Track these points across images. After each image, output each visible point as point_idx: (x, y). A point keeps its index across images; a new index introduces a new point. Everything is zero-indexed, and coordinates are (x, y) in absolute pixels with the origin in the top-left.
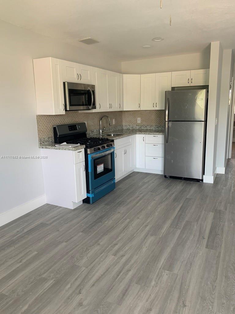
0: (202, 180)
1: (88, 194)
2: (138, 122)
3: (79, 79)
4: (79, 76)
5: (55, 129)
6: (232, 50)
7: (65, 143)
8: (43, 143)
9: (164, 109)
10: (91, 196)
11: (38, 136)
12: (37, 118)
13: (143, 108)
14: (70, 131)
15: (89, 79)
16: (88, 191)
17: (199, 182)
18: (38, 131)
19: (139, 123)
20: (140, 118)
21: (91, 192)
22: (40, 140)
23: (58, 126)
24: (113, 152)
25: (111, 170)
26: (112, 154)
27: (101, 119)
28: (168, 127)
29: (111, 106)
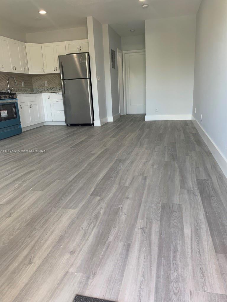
0: (93, 124)
2: (45, 85)
6: (109, 25)
9: (59, 72)
13: (46, 72)
17: (91, 126)
19: (47, 86)
20: (47, 82)
24: (17, 103)
25: (16, 117)
26: (15, 104)
27: (8, 80)
28: (64, 84)
29: (14, 68)
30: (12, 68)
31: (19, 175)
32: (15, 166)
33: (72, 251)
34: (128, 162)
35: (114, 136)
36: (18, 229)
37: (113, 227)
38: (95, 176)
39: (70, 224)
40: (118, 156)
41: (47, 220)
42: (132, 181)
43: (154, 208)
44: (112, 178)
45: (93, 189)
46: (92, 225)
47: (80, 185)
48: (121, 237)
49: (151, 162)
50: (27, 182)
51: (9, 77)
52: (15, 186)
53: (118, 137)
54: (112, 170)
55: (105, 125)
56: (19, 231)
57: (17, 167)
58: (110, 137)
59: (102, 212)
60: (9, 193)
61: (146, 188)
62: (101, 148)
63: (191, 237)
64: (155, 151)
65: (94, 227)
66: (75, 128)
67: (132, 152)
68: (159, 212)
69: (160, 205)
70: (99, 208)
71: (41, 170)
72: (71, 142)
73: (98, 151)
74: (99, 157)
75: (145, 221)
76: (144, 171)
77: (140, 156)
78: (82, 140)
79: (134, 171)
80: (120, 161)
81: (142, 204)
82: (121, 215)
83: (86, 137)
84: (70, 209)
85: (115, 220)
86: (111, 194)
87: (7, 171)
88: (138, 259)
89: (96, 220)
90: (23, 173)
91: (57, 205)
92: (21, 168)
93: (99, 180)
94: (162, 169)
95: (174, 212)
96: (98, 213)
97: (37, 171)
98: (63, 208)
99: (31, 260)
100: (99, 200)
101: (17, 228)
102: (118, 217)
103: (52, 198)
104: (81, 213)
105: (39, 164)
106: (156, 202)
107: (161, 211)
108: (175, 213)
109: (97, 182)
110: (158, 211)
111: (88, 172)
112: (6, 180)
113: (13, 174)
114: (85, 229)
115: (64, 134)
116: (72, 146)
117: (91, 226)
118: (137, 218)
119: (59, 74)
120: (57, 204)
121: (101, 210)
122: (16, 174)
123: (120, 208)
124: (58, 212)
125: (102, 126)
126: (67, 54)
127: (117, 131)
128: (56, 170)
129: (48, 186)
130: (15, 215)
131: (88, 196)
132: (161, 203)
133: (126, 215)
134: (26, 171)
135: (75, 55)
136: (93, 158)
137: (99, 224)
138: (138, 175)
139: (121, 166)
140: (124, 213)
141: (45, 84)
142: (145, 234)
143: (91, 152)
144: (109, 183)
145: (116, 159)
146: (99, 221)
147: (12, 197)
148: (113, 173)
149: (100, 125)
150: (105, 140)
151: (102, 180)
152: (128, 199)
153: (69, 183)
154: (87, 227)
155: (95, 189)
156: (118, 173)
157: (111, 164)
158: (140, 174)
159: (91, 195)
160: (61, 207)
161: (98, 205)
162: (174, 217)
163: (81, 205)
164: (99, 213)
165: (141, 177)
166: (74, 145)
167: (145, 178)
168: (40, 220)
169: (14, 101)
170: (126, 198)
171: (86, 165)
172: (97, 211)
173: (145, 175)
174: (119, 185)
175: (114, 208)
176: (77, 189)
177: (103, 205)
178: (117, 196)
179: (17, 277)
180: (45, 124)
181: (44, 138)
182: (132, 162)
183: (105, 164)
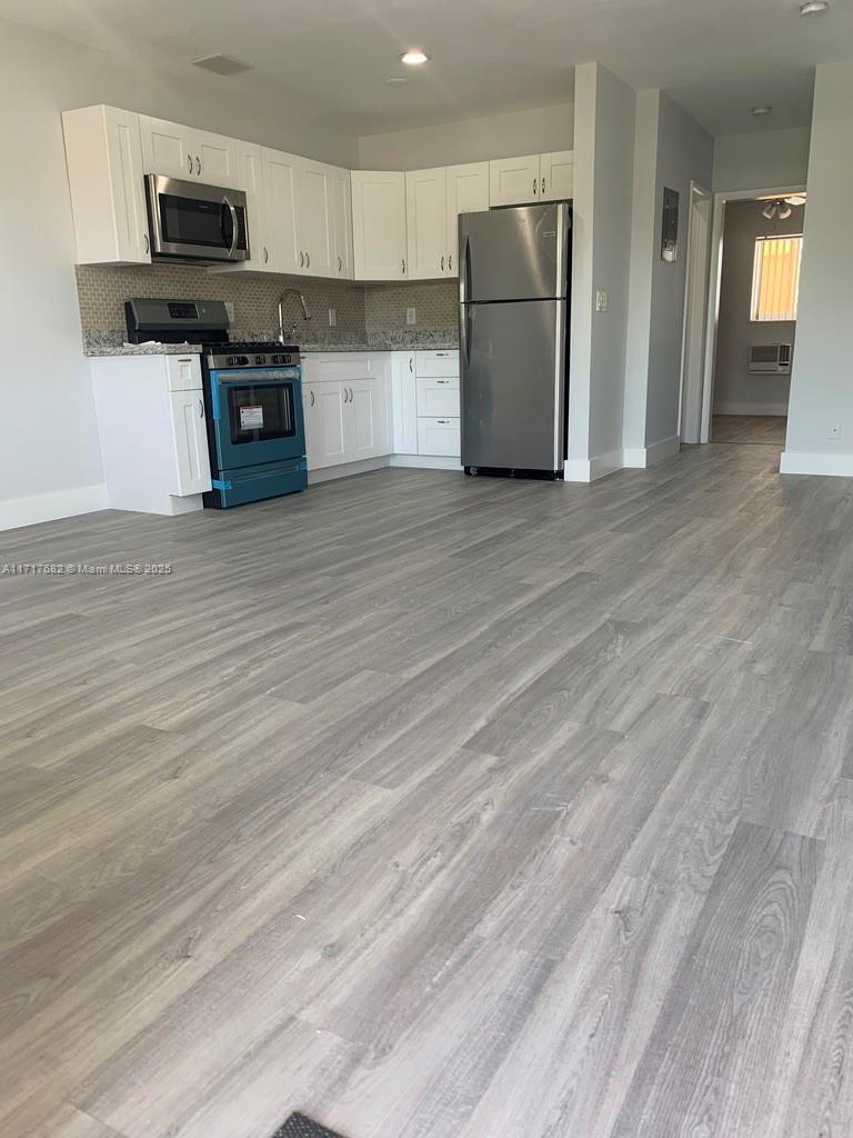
0: (561, 474)
1: (215, 481)
2: (408, 322)
3: (195, 171)
4: (194, 163)
5: (128, 306)
6: (662, 92)
7: (153, 342)
8: (95, 343)
10: (221, 485)
11: (83, 323)
12: (77, 275)
13: (412, 276)
14: (172, 317)
15: (228, 173)
16: (215, 475)
17: (553, 480)
18: (81, 308)
19: (412, 325)
20: (413, 309)
21: (222, 474)
22: (87, 333)
23: (136, 300)
24: (298, 382)
25: (292, 433)
26: (293, 387)
27: (282, 300)
28: (469, 320)
29: (305, 260)
30: (297, 259)
31: (251, 636)
32: (248, 601)
33: (332, 946)
34: (653, 634)
35: (627, 527)
36: (183, 829)
37: (508, 885)
38: (503, 673)
39: (358, 841)
40: (619, 607)
41: (285, 813)
42: (642, 715)
43: (698, 836)
44: (568, 690)
45: (481, 723)
46: (436, 861)
47: (440, 700)
48: (526, 930)
49: (748, 645)
50: (267, 665)
51: (286, 293)
52: (225, 673)
53: (642, 531)
54: (576, 658)
55: (609, 480)
56: (186, 833)
57: (253, 606)
58: (612, 530)
59: (487, 817)
60: (197, 694)
61: (694, 751)
62: (563, 567)
63: (824, 992)
64: (781, 605)
65: (440, 868)
66: (492, 485)
67: (681, 596)
68: (712, 859)
69: (730, 830)
70: (480, 798)
71: (327, 628)
72: (458, 536)
73: (547, 579)
74: (545, 603)
75: (646, 883)
76: (708, 680)
77: (709, 619)
78: (502, 529)
79: (667, 673)
80: (620, 626)
81: (654, 814)
82: (556, 842)
83: (523, 520)
84: (376, 783)
85: (527, 859)
86: (543, 753)
87: (217, 616)
88: (567, 1033)
89: (457, 846)
90: (263, 632)
91: (338, 762)
92: (263, 611)
93: (514, 694)
94: (786, 681)
95: (778, 868)
96: (472, 817)
97: (312, 628)
98: (354, 777)
99: (191, 946)
100: (491, 770)
101: (182, 821)
102: (543, 848)
103: (329, 734)
104: (410, 810)
105: (327, 602)
106: (714, 816)
107: (725, 856)
108: (782, 874)
109: (504, 698)
110: (713, 855)
111: (482, 657)
112: (203, 648)
113: (230, 629)
114: (404, 872)
115: (445, 502)
116: (459, 550)
117: (429, 863)
118: (618, 865)
119: (456, 281)
120: (336, 758)
121: (484, 810)
122: (240, 633)
123: (560, 812)
124: (334, 786)
125: (593, 483)
126: (492, 208)
127: (646, 507)
128: (374, 631)
129: (327, 687)
130: (190, 777)
131: (453, 749)
132: (735, 821)
133: (574, 847)
134: (275, 626)
135: (523, 212)
136: (521, 602)
137: (459, 863)
138: (676, 695)
139: (619, 650)
140: (570, 836)
141: (408, 318)
142: (627, 938)
143: (522, 578)
144: (549, 709)
145: (607, 616)
146: (465, 848)
147: (203, 711)
148: (578, 673)
149: (587, 479)
150: (587, 539)
151: (526, 692)
152: (604, 786)
153: (405, 686)
154: (413, 865)
155: (491, 723)
156: (596, 672)
157: (582, 636)
158: (682, 694)
159: (468, 745)
160: (346, 772)
161: (479, 789)
162: (772, 889)
163: (418, 777)
164: (475, 818)
165: (686, 703)
166: (466, 546)
167: (701, 712)
168: (261, 809)
169: (290, 374)
170: (597, 780)
171: (485, 628)
172: (472, 811)
173: (705, 698)
174: (586, 723)
175: (538, 811)
176: (426, 713)
177: (500, 791)
178: (566, 766)
179: (127, 994)
180: (394, 463)
181: (374, 513)
182: (669, 639)
183: (556, 633)
